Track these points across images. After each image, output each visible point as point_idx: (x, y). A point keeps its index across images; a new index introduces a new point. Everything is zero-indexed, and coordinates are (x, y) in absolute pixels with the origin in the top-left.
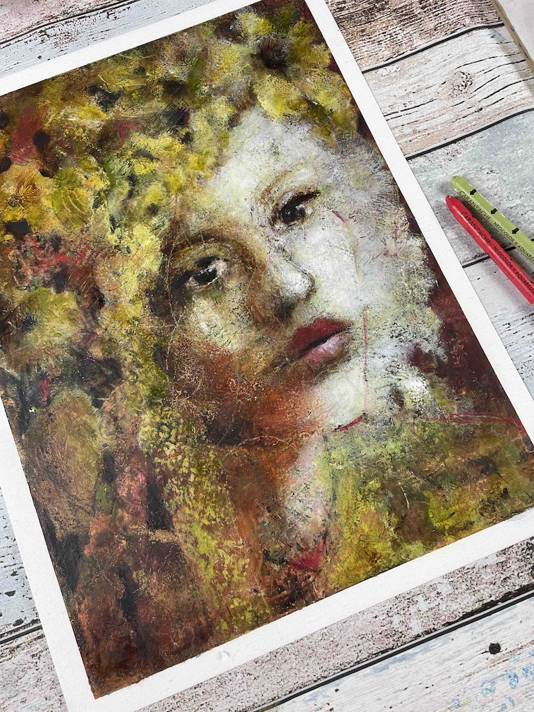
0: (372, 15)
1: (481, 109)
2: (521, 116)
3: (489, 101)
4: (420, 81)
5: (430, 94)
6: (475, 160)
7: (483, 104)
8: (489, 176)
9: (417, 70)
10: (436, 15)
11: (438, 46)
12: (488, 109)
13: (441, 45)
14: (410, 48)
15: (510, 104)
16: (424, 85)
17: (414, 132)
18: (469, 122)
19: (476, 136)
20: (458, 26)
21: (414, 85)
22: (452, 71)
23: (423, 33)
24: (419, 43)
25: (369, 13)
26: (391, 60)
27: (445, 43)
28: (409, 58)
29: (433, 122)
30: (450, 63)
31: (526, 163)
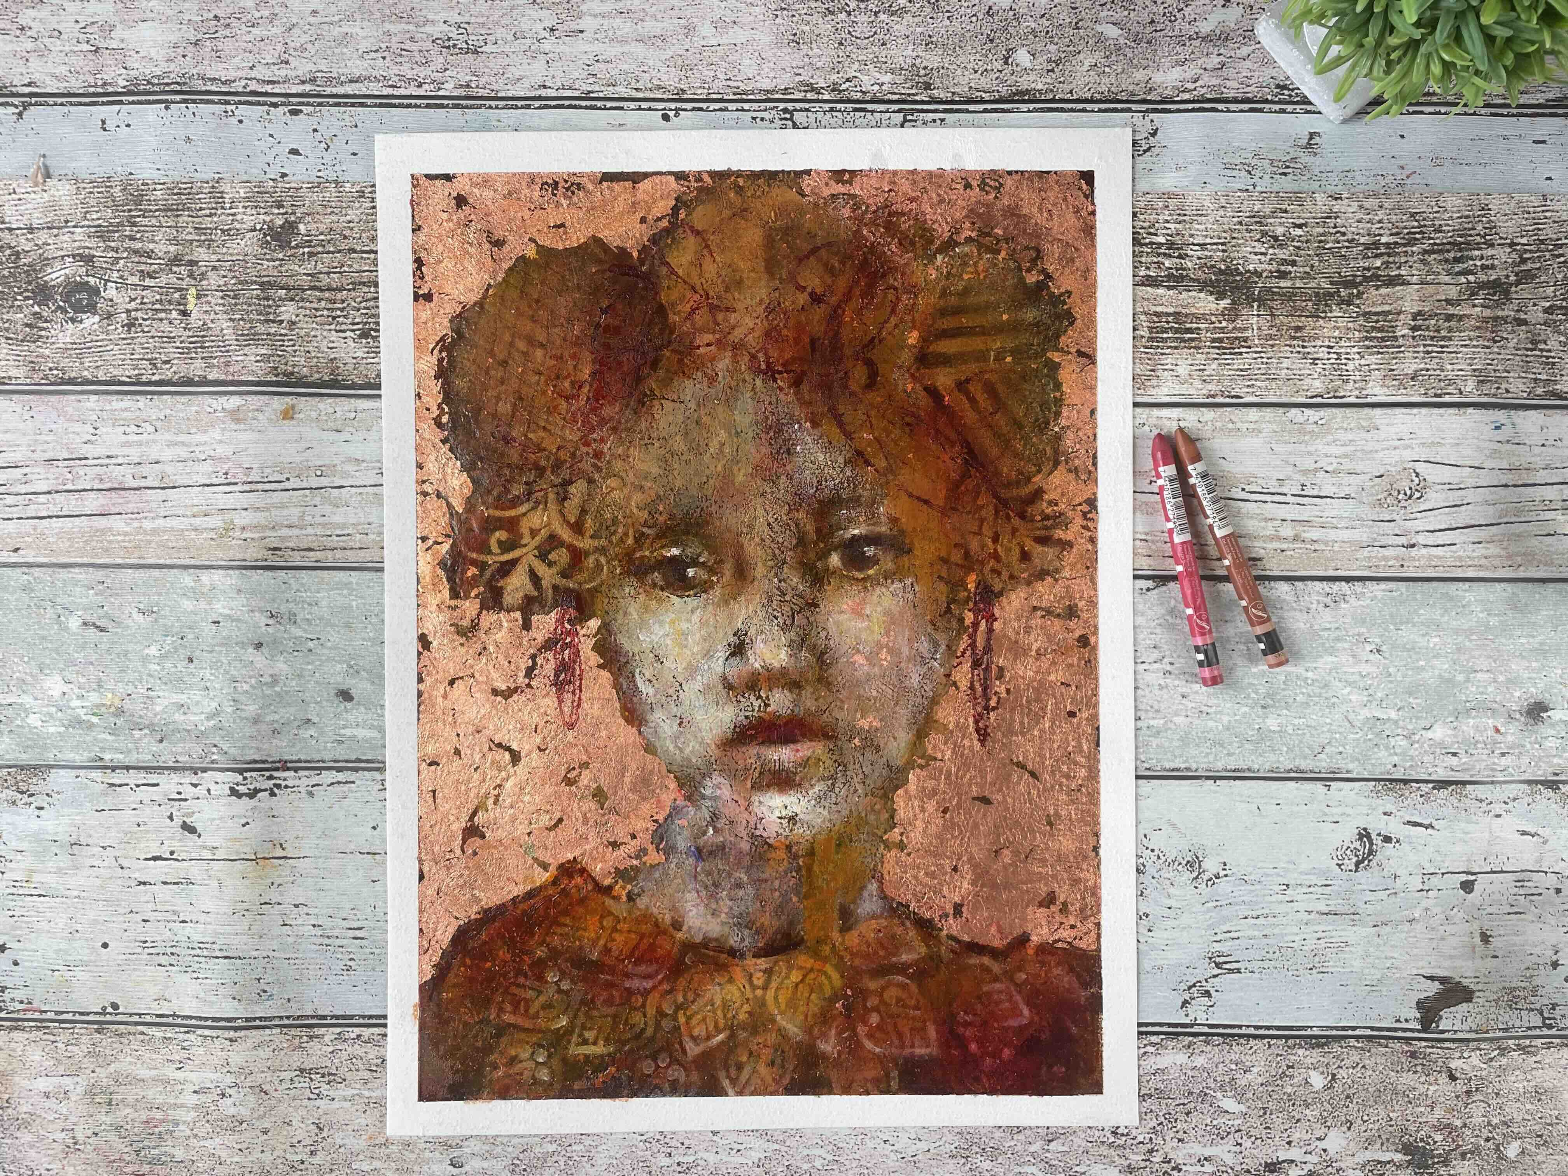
0: (1327, 305)
1: (1413, 546)
2: (1467, 584)
3: (1431, 539)
4: (1346, 456)
5: (1349, 485)
6: (1364, 622)
7: (1421, 539)
8: (1372, 657)
9: (1350, 436)
10: (1428, 352)
11: (1403, 410)
12: (1424, 551)
13: (1407, 410)
14: (1357, 393)
15: (1460, 558)
16: (1347, 465)
17: (1296, 538)
18: (1385, 558)
19: (1383, 586)
20: (1451, 389)
21: (1333, 460)
22: (1403, 462)
23: (1390, 375)
24: (1377, 390)
25: (1323, 299)
26: (1318, 400)
27: (1415, 411)
28: (1348, 410)
29: (1332, 534)
30: (1406, 447)
31: (1435, 662)
